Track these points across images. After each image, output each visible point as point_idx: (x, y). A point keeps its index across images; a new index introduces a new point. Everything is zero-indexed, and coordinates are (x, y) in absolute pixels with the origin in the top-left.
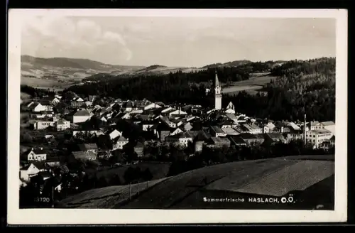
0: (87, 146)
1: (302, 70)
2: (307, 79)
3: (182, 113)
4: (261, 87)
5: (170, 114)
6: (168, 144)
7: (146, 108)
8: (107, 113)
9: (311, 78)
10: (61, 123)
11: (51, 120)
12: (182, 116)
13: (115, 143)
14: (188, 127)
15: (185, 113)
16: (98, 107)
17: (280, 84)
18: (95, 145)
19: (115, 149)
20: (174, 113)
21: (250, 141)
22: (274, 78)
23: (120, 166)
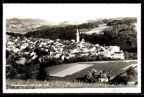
0: (22, 58)
1: (119, 23)
2: (120, 27)
3: (61, 44)
4: (102, 31)
5: (57, 45)
6: (52, 57)
7: (49, 42)
8: (33, 45)
9: (122, 27)
10: (15, 49)
11: (12, 48)
12: (61, 46)
13: (33, 57)
14: (62, 50)
15: (62, 44)
16: (31, 42)
17: (110, 29)
18: (25, 58)
19: (32, 59)
20: (58, 44)
21: (83, 55)
22: (107, 27)
23: (33, 66)
